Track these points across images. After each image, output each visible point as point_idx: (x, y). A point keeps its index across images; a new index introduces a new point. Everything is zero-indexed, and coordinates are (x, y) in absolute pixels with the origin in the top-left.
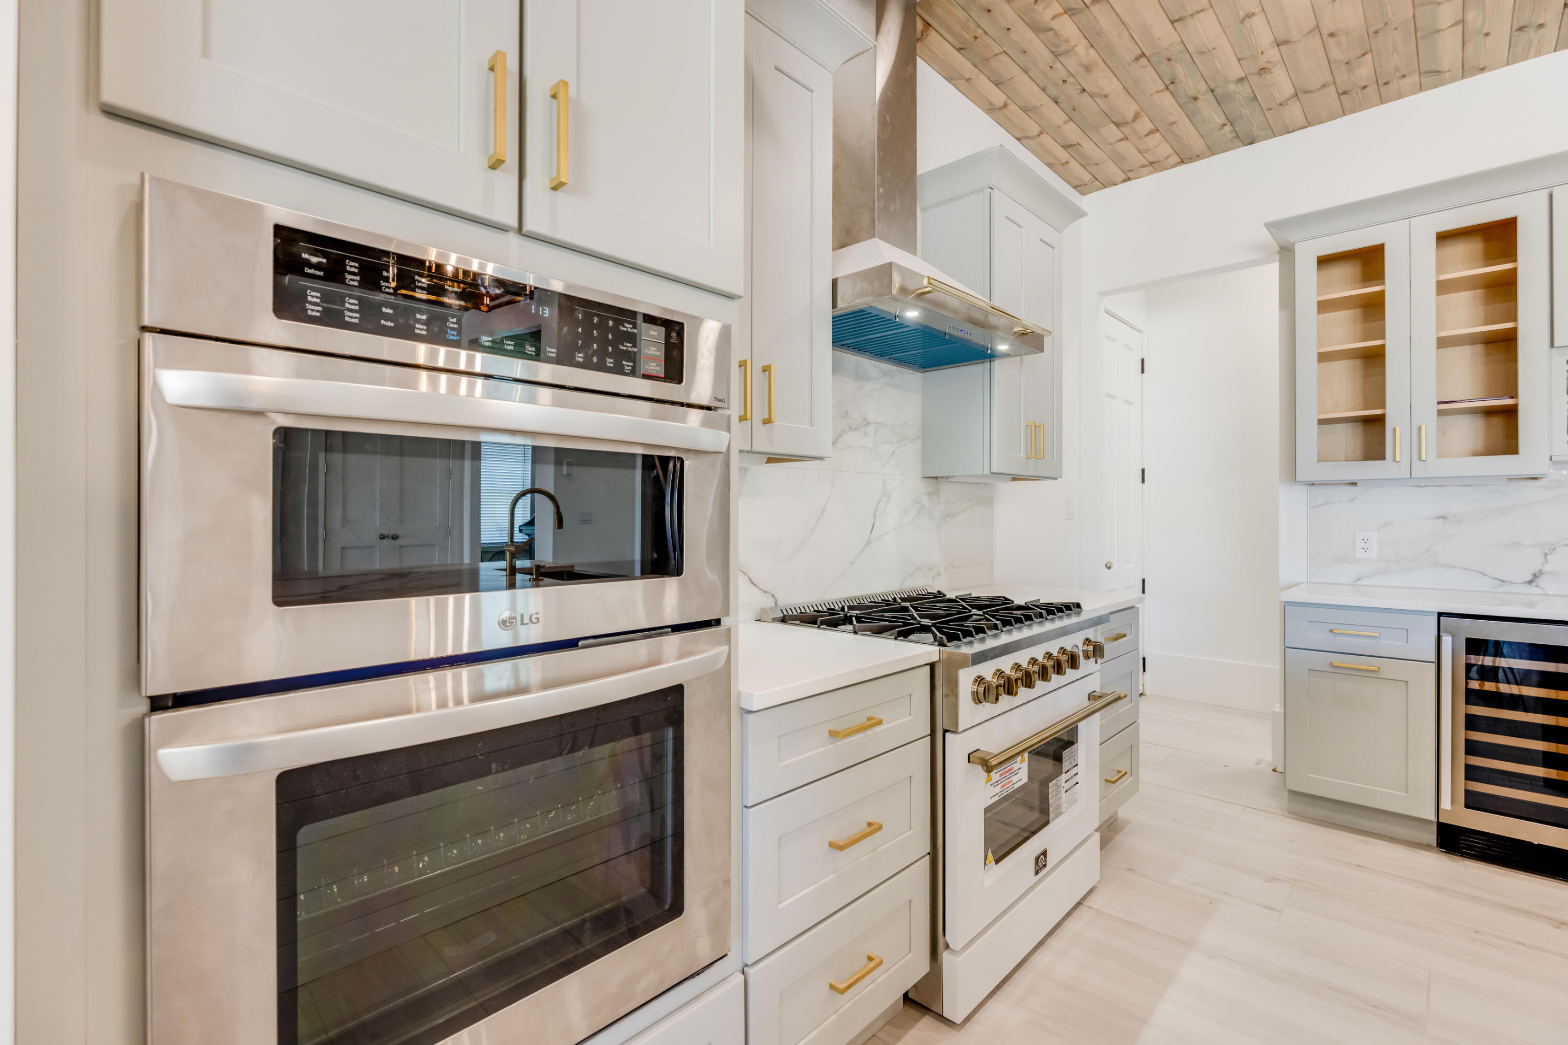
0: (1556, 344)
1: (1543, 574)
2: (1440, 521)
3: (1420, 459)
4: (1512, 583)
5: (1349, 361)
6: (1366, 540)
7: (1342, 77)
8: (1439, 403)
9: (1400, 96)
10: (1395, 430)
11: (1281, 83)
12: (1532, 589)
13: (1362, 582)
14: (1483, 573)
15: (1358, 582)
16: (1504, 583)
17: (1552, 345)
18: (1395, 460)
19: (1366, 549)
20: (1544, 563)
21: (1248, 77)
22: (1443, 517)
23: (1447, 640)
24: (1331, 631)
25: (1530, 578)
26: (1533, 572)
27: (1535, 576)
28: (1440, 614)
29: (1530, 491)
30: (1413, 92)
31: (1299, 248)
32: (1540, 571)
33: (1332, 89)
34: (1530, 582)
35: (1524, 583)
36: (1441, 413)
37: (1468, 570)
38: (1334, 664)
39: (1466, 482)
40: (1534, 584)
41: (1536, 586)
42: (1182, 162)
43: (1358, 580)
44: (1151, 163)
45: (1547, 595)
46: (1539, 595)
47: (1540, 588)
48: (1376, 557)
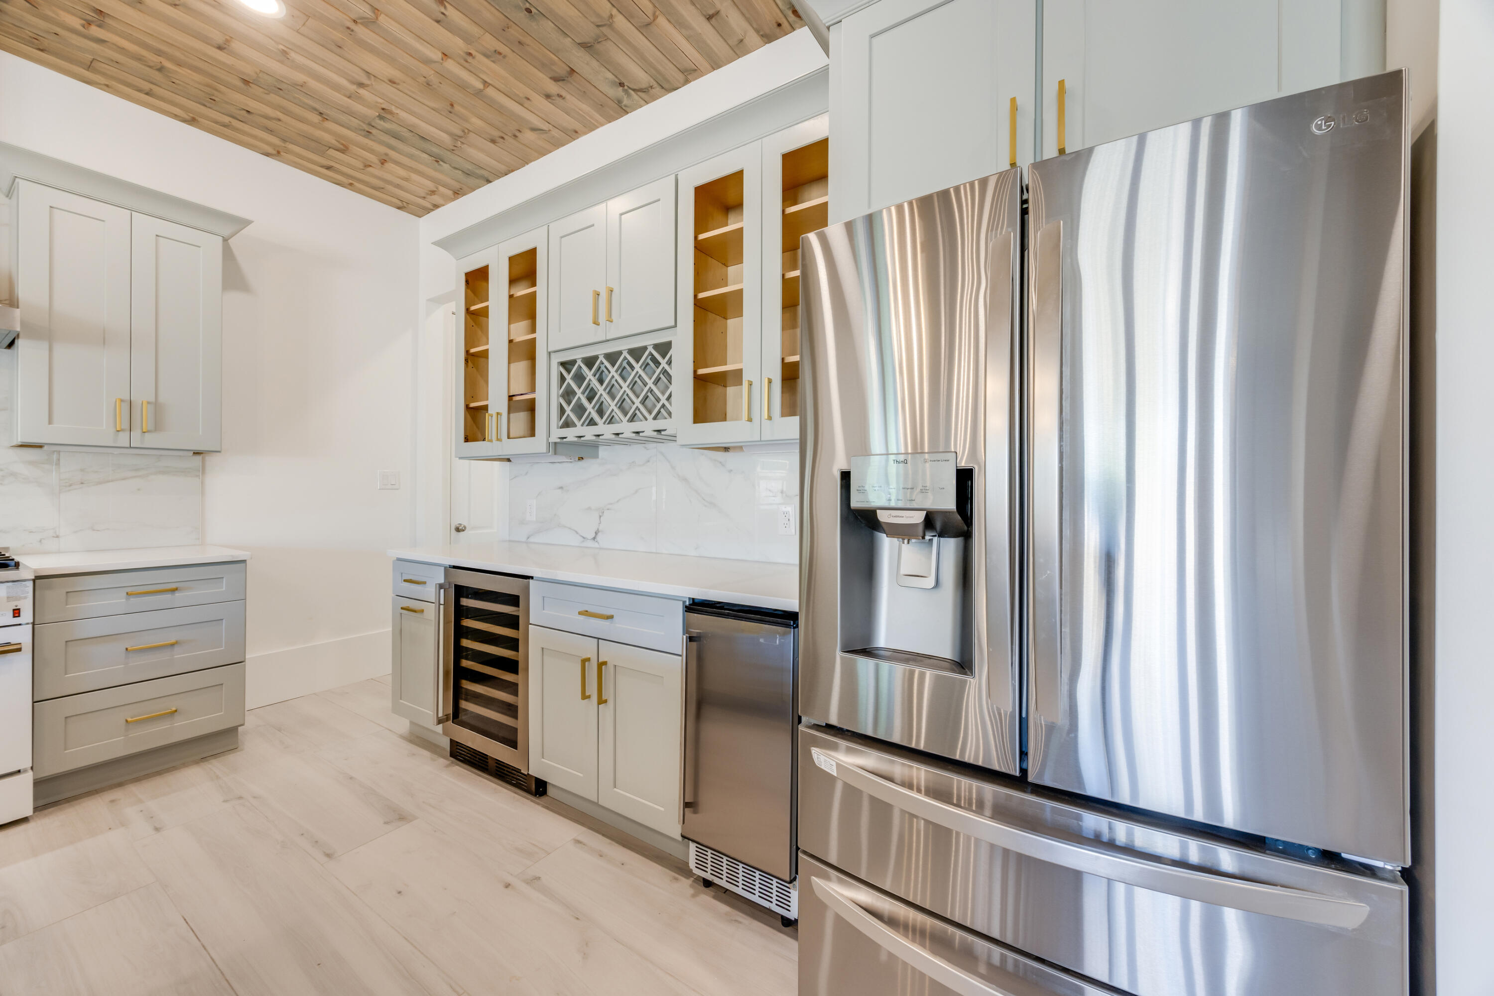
1: (599, 533)
2: (559, 492)
3: (499, 439)
4: (587, 539)
12: (595, 545)
14: (576, 532)
16: (584, 540)
17: (547, 350)
20: (600, 525)
25: (594, 535)
32: (598, 530)
34: (594, 538)
35: (592, 539)
37: (571, 529)
40: (595, 540)
43: (528, 538)
45: (601, 549)
46: (598, 548)
47: (598, 543)
48: (535, 520)
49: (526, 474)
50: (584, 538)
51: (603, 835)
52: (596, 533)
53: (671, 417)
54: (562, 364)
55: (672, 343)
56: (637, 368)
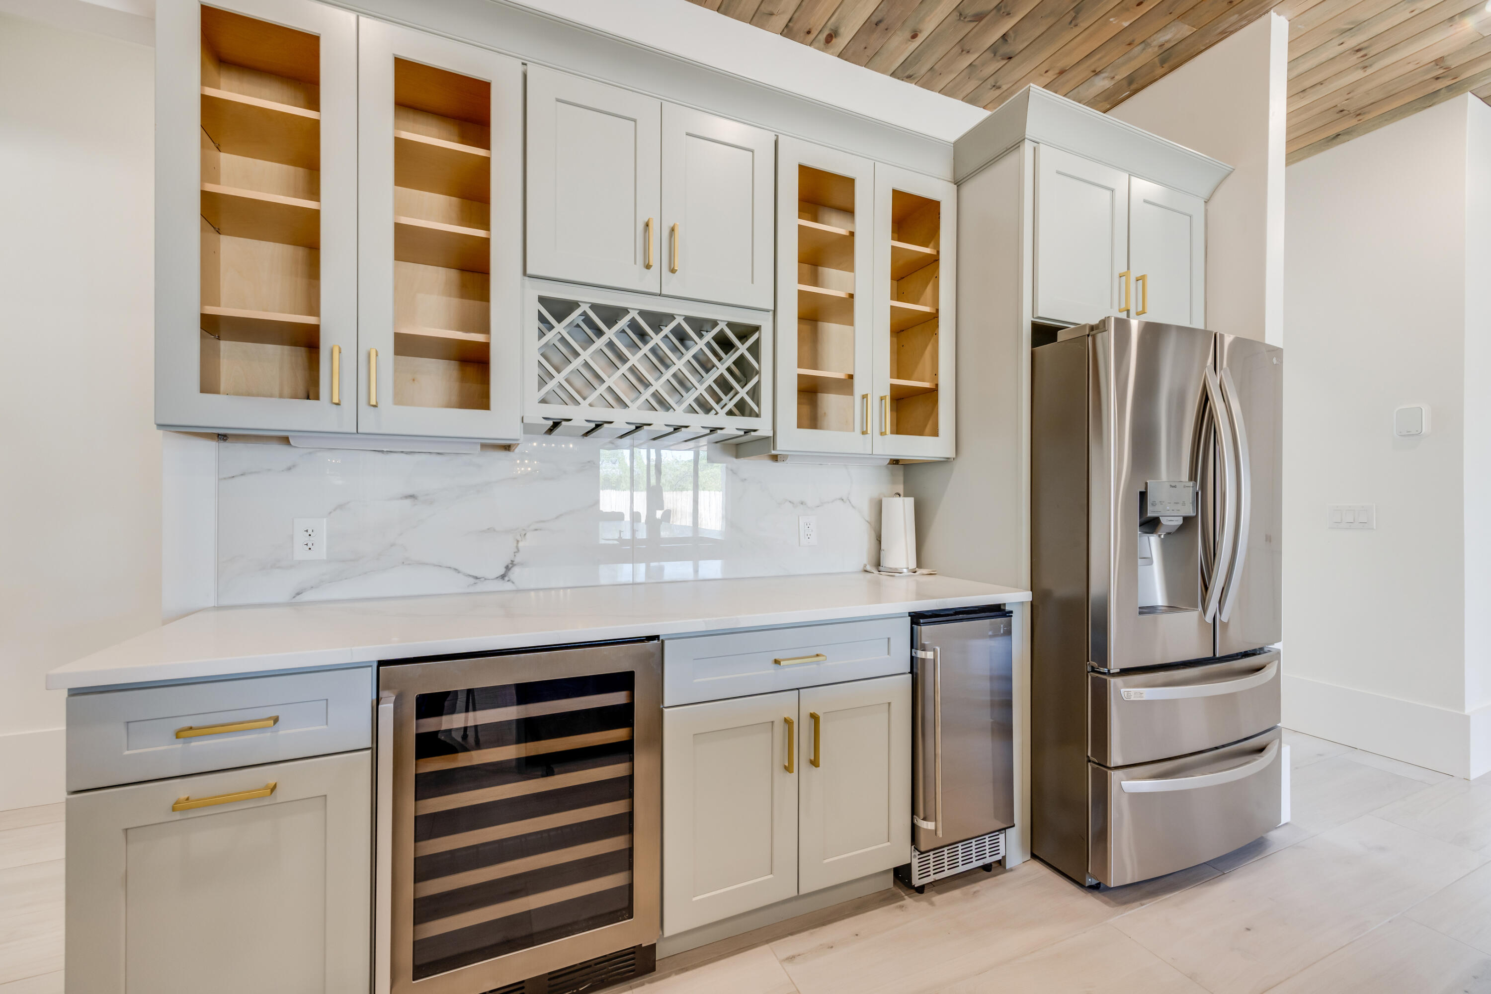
0: (528, 273)
1: (515, 565)
2: (408, 502)
3: (369, 403)
4: (485, 579)
5: (286, 246)
6: (310, 532)
12: (506, 586)
13: (305, 597)
14: (456, 569)
15: (298, 597)
16: (477, 581)
17: (524, 273)
19: (310, 546)
20: (516, 552)
22: (412, 496)
25: (502, 571)
26: (506, 564)
28: (381, 663)
32: (513, 562)
34: (503, 577)
35: (497, 578)
37: (440, 566)
40: (506, 579)
41: (508, 581)
43: (298, 594)
45: (518, 591)
46: (514, 591)
47: (513, 583)
48: (325, 558)
49: (289, 469)
50: (476, 578)
51: (792, 934)
52: (508, 568)
53: (758, 416)
54: (542, 300)
55: (757, 329)
56: (700, 344)
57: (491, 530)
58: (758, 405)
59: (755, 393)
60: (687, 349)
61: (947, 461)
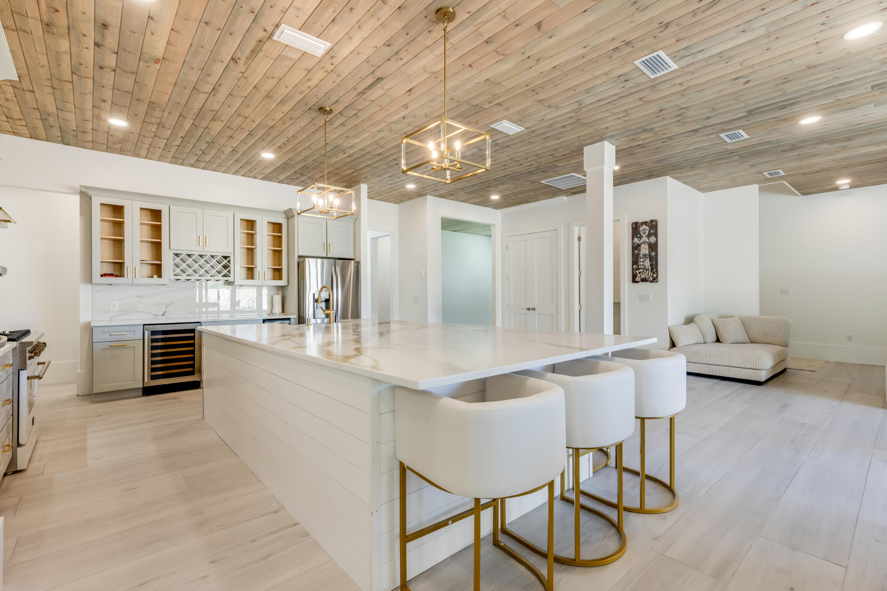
0: (171, 248)
3: (135, 278)
4: (159, 315)
6: (114, 304)
7: (110, 145)
8: (141, 260)
9: (126, 155)
10: (128, 268)
11: (90, 137)
12: (163, 317)
13: (113, 319)
14: (151, 313)
16: (156, 316)
17: (170, 248)
18: (128, 278)
19: (114, 307)
20: (166, 309)
21: (78, 131)
23: (146, 332)
24: (110, 334)
25: (163, 314)
27: (164, 313)
28: (144, 325)
29: (163, 288)
30: (130, 156)
31: (94, 198)
32: (165, 311)
33: (106, 146)
34: (163, 315)
35: (161, 315)
36: (141, 263)
37: (147, 312)
38: (111, 345)
39: (146, 285)
42: (31, 138)
43: (111, 318)
44: (14, 132)
48: (118, 310)
49: (109, 290)
53: (230, 277)
54: (174, 254)
55: (229, 257)
56: (214, 261)
57: (159, 304)
58: (230, 274)
59: (229, 272)
60: (214, 259)
61: (286, 286)
